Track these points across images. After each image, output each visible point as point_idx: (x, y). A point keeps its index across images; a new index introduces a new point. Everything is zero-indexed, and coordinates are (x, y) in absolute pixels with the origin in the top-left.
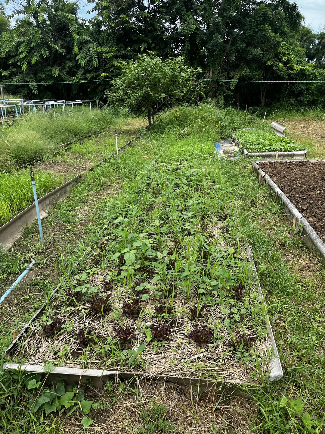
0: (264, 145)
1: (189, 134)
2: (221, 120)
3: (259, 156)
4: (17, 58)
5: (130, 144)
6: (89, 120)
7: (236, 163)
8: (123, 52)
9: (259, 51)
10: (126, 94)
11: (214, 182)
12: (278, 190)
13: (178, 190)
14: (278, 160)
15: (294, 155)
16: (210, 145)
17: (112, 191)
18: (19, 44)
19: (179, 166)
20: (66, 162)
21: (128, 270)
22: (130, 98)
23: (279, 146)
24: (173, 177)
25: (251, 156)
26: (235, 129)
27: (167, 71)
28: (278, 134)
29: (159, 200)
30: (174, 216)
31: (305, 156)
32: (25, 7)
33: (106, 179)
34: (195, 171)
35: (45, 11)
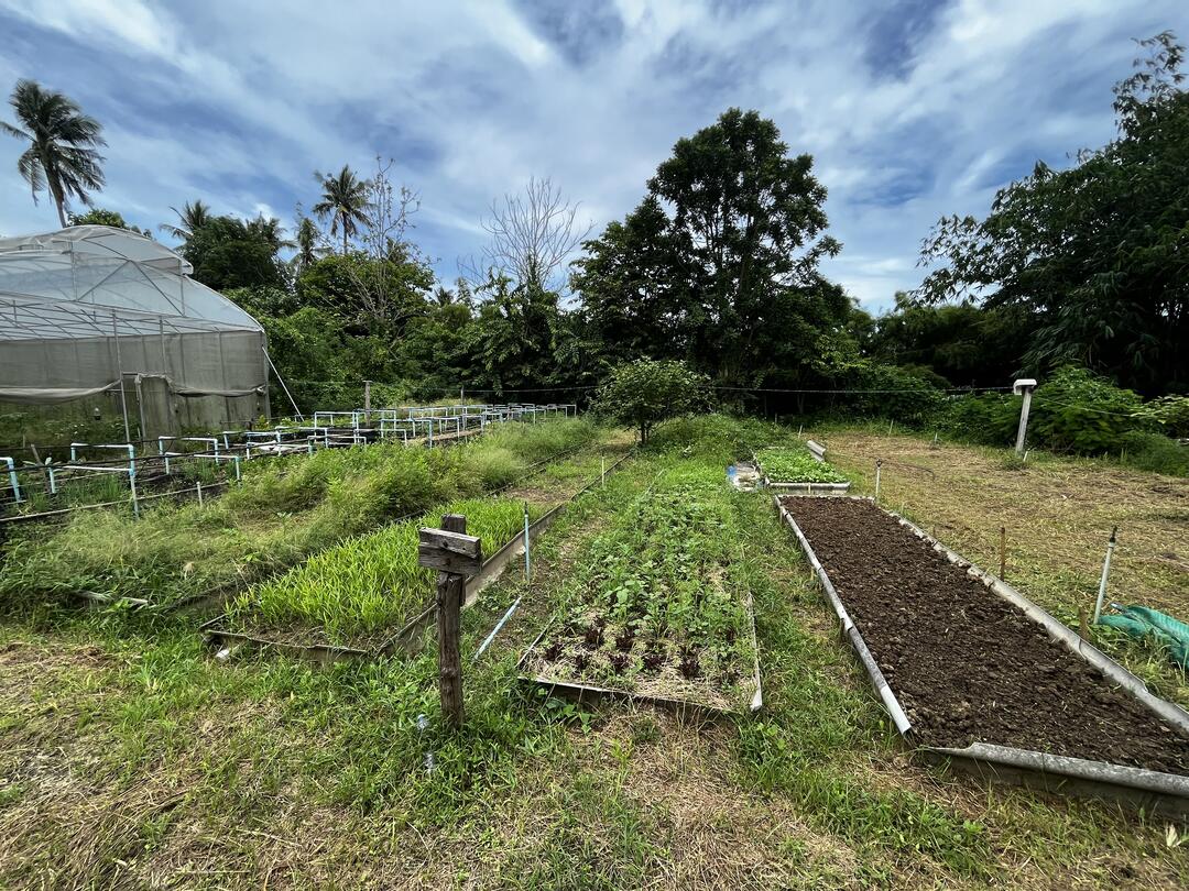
0: (793, 473)
1: (693, 454)
2: (738, 435)
3: (785, 488)
4: (482, 354)
5: (618, 467)
6: (566, 433)
7: (754, 495)
8: (611, 347)
9: (789, 347)
10: (613, 404)
11: (719, 520)
12: (800, 534)
13: (675, 528)
14: (809, 494)
15: (831, 488)
16: (719, 472)
17: (597, 525)
18: (485, 339)
19: (679, 498)
20: (541, 488)
21: (621, 607)
22: (619, 409)
23: (812, 476)
24: (670, 512)
25: (774, 487)
26: (757, 448)
27: (667, 377)
28: (816, 457)
29: (653, 538)
30: (669, 559)
31: (848, 489)
32: (496, 297)
33: (590, 511)
34: (697, 506)
35: (519, 302)
